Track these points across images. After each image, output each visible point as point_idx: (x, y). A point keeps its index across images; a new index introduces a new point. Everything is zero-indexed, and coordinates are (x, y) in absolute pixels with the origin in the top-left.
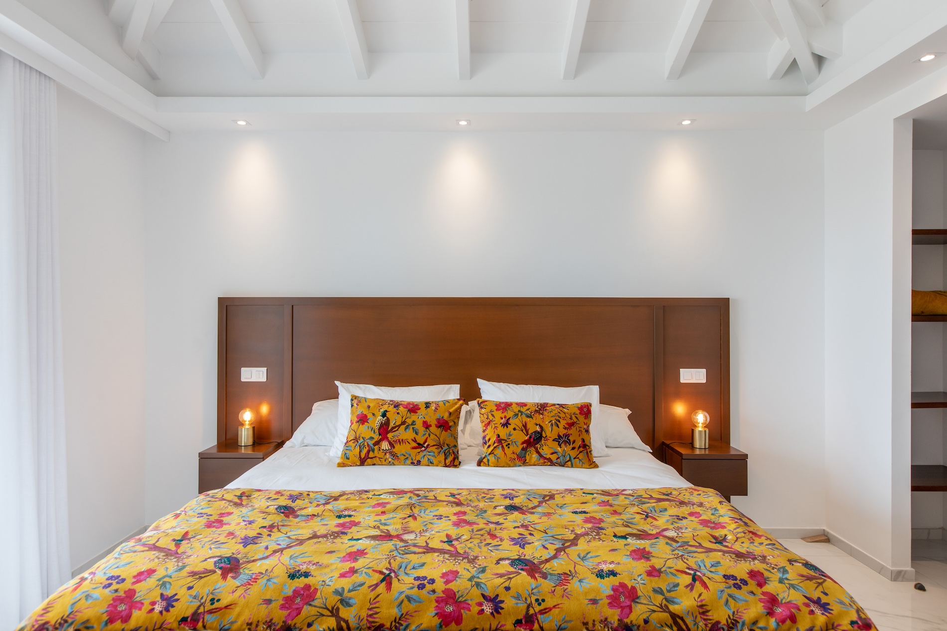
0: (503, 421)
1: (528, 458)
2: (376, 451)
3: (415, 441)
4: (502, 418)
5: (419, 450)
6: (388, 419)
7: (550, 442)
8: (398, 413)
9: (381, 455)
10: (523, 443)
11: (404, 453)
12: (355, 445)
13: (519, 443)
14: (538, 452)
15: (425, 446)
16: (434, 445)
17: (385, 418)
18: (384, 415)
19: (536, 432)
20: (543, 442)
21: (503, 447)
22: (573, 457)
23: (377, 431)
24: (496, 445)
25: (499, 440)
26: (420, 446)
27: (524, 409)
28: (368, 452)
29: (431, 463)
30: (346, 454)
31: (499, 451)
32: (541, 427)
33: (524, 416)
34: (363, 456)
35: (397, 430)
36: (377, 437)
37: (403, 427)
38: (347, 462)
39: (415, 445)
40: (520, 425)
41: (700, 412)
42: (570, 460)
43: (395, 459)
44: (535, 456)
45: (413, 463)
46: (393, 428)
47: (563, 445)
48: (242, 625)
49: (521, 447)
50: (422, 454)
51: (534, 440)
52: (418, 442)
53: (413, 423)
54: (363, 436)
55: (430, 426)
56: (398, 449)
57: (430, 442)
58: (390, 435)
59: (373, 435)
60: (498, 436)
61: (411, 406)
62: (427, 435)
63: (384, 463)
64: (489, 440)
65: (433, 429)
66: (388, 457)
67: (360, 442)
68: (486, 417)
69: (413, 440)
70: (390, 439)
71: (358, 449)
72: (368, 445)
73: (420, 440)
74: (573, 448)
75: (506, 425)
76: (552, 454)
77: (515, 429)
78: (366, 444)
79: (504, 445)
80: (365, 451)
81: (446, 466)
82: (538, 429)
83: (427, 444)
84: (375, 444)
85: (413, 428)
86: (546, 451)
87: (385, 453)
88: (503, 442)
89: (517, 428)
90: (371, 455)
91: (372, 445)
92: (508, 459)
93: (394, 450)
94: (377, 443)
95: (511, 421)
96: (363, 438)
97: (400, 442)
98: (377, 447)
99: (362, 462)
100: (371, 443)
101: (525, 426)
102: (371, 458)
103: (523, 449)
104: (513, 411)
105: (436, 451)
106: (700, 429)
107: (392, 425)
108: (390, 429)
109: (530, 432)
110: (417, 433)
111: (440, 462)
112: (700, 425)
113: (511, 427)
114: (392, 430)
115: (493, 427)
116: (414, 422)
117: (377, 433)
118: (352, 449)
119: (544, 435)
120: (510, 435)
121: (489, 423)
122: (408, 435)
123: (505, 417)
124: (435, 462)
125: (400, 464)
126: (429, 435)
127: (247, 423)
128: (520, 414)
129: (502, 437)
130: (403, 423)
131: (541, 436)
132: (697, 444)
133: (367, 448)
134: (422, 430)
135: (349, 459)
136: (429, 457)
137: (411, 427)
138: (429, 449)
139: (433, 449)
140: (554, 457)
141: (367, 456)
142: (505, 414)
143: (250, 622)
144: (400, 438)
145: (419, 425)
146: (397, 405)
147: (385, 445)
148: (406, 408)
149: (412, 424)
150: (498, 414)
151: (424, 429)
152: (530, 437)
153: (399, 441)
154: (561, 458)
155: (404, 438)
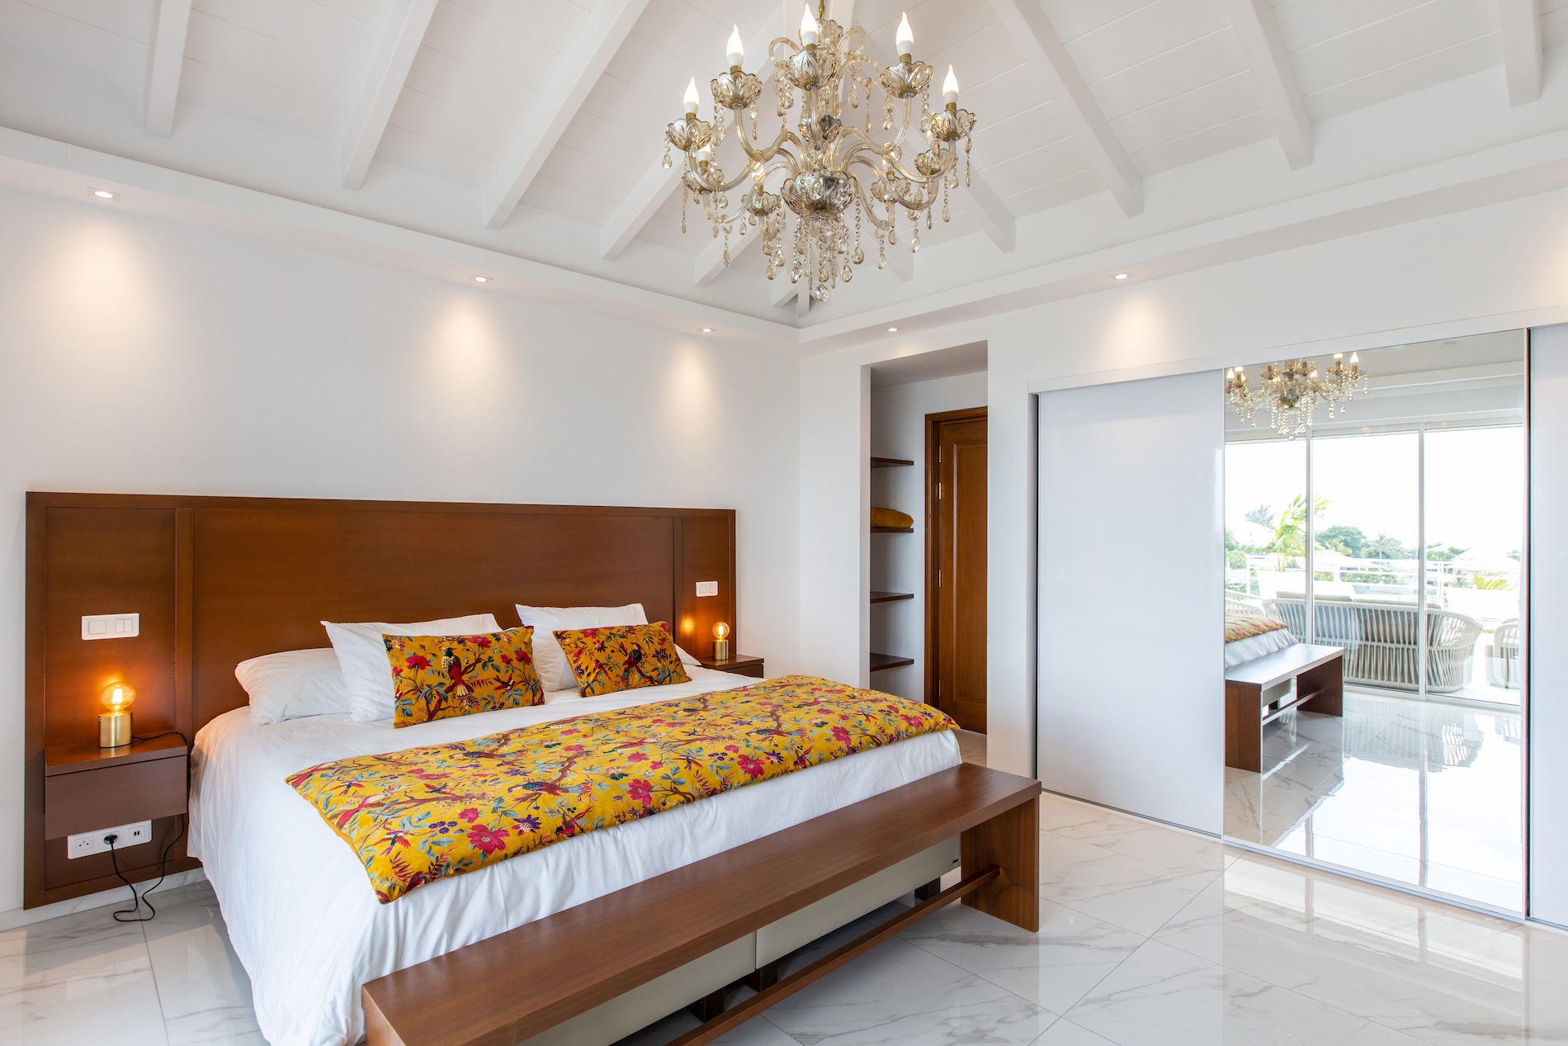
0: (597, 645)
1: (630, 679)
2: (450, 699)
3: (498, 679)
4: (595, 643)
5: (503, 690)
6: (456, 658)
7: (650, 659)
8: (467, 650)
9: (456, 703)
10: (624, 664)
11: (486, 697)
12: (416, 696)
13: (621, 665)
14: (640, 671)
15: (511, 684)
16: (520, 682)
17: (453, 657)
18: (449, 653)
19: (634, 651)
20: (643, 659)
21: (605, 671)
22: (671, 671)
23: (447, 674)
24: (597, 670)
25: (599, 665)
26: (505, 684)
27: (614, 631)
28: (440, 702)
29: (517, 704)
30: (404, 710)
31: (602, 677)
32: (638, 645)
33: (618, 637)
34: (432, 708)
35: (473, 670)
36: (448, 682)
37: (479, 665)
38: (408, 719)
39: (499, 684)
40: (617, 647)
41: (721, 623)
42: (669, 675)
43: (473, 705)
44: (637, 676)
45: (494, 708)
46: (467, 668)
47: (662, 660)
48: (612, 820)
49: (623, 668)
50: (507, 694)
51: (635, 659)
52: (502, 680)
53: (490, 659)
54: (428, 683)
55: (511, 660)
56: (478, 692)
57: (515, 679)
58: (465, 677)
59: (442, 680)
60: (597, 661)
61: (480, 640)
62: (510, 672)
63: (459, 713)
64: (587, 668)
65: (515, 663)
66: (464, 705)
67: (424, 692)
68: (573, 646)
69: (495, 679)
70: (466, 682)
71: (423, 702)
72: (438, 693)
73: (505, 678)
74: (671, 662)
75: (602, 648)
76: (653, 670)
77: (613, 651)
78: (434, 692)
79: (607, 669)
80: (434, 702)
81: (534, 704)
82: (635, 647)
83: (512, 681)
84: (447, 691)
85: (492, 665)
86: (647, 669)
87: (462, 698)
88: (604, 666)
89: (615, 650)
90: (444, 705)
91: (444, 693)
92: (614, 683)
93: (473, 695)
94: (451, 689)
95: (606, 644)
96: (428, 686)
97: (480, 683)
98: (451, 693)
99: (431, 716)
100: (442, 690)
101: (622, 646)
102: (444, 709)
103: (626, 670)
104: (603, 634)
105: (523, 688)
106: (720, 641)
107: (464, 664)
108: (463, 669)
109: (629, 652)
110: (498, 671)
111: (527, 701)
112: (721, 637)
113: (608, 651)
114: (466, 671)
115: (588, 653)
116: (490, 657)
117: (448, 676)
118: (413, 701)
119: (643, 653)
120: (610, 658)
121: (580, 652)
122: (490, 673)
123: (598, 642)
124: (521, 702)
125: (479, 711)
126: (513, 671)
127: (117, 707)
128: (612, 636)
129: (601, 661)
130: (478, 660)
131: (641, 654)
132: (718, 656)
133: (438, 698)
134: (503, 666)
135: (411, 715)
136: (516, 697)
137: (490, 664)
138: (515, 688)
139: (520, 686)
140: (654, 675)
141: (438, 708)
142: (597, 638)
143: (617, 814)
144: (479, 678)
145: (498, 661)
146: (461, 641)
147: (461, 690)
148: (475, 642)
149: (489, 661)
150: (589, 640)
151: (504, 664)
152: (630, 657)
153: (478, 682)
154: (661, 674)
155: (484, 679)
